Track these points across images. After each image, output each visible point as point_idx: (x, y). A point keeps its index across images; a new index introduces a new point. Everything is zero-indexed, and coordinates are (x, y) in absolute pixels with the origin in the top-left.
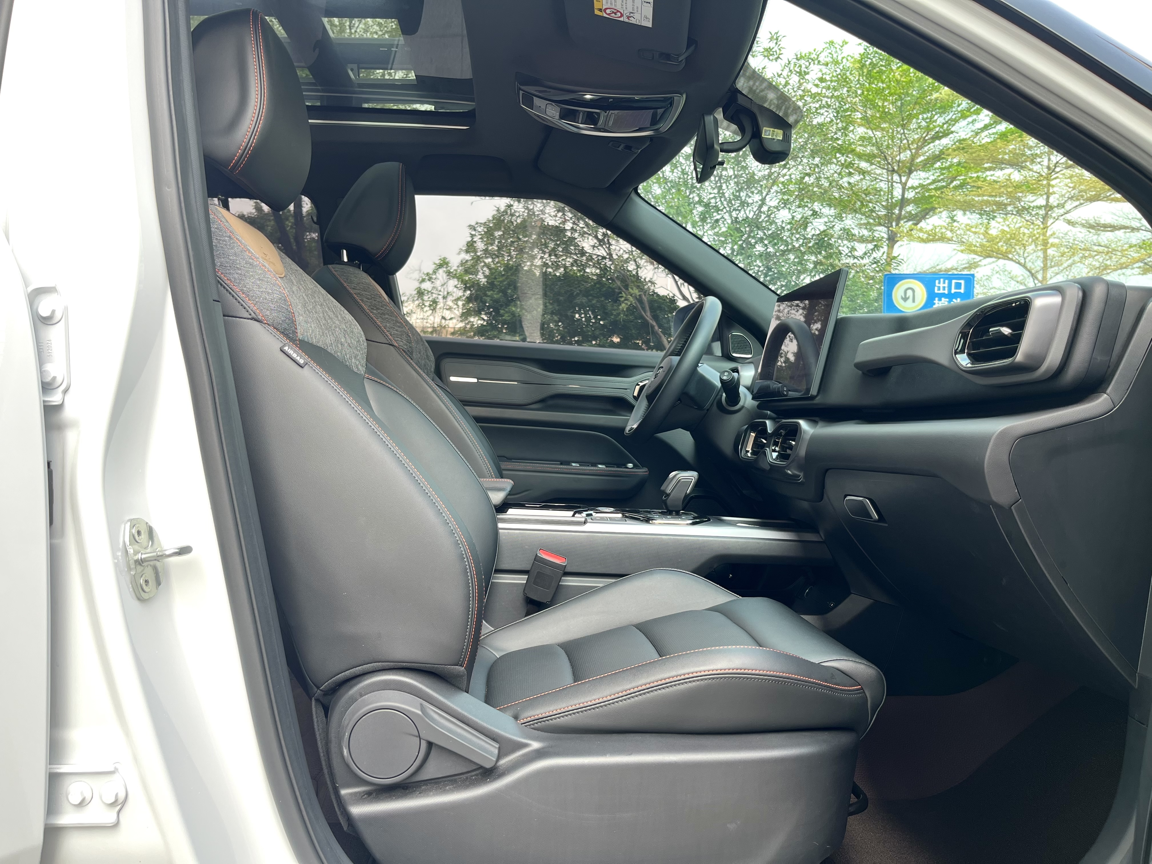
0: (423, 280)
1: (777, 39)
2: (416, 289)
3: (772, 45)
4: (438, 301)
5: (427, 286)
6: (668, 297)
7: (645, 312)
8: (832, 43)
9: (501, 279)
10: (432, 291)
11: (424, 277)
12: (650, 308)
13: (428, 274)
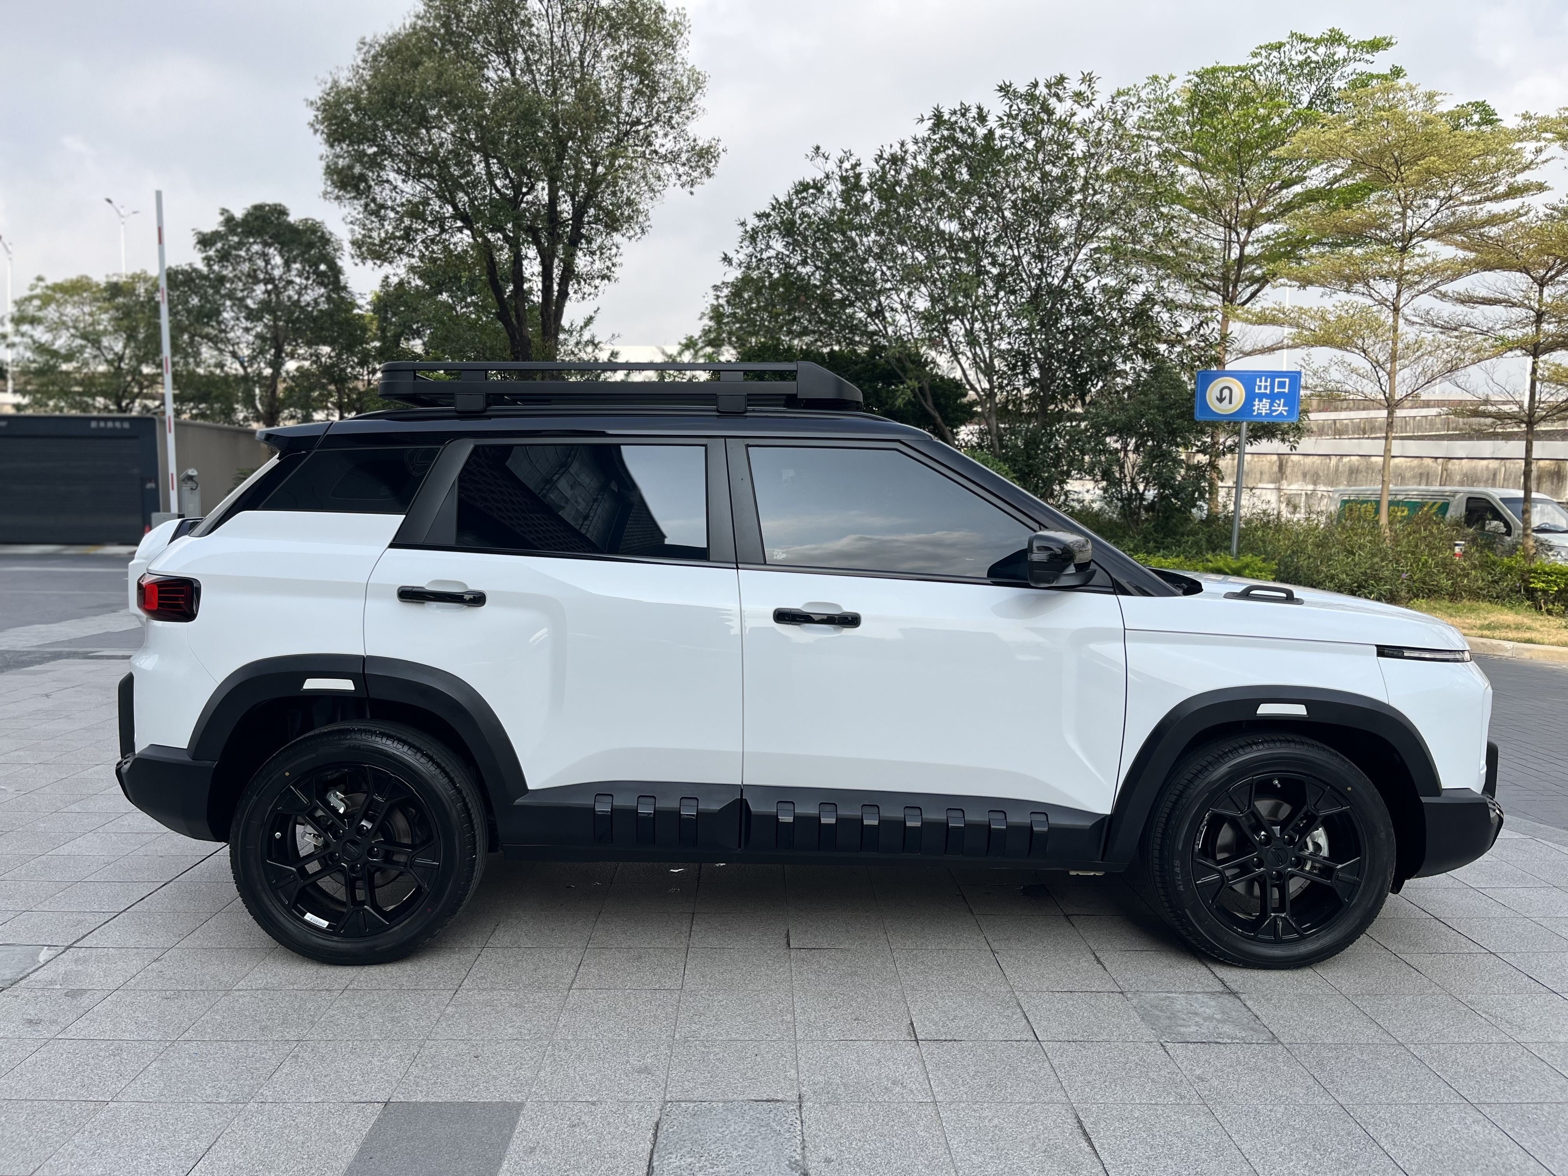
1: (1090, 80)
3: (1084, 88)
8: (1155, 78)
12: (932, 396)
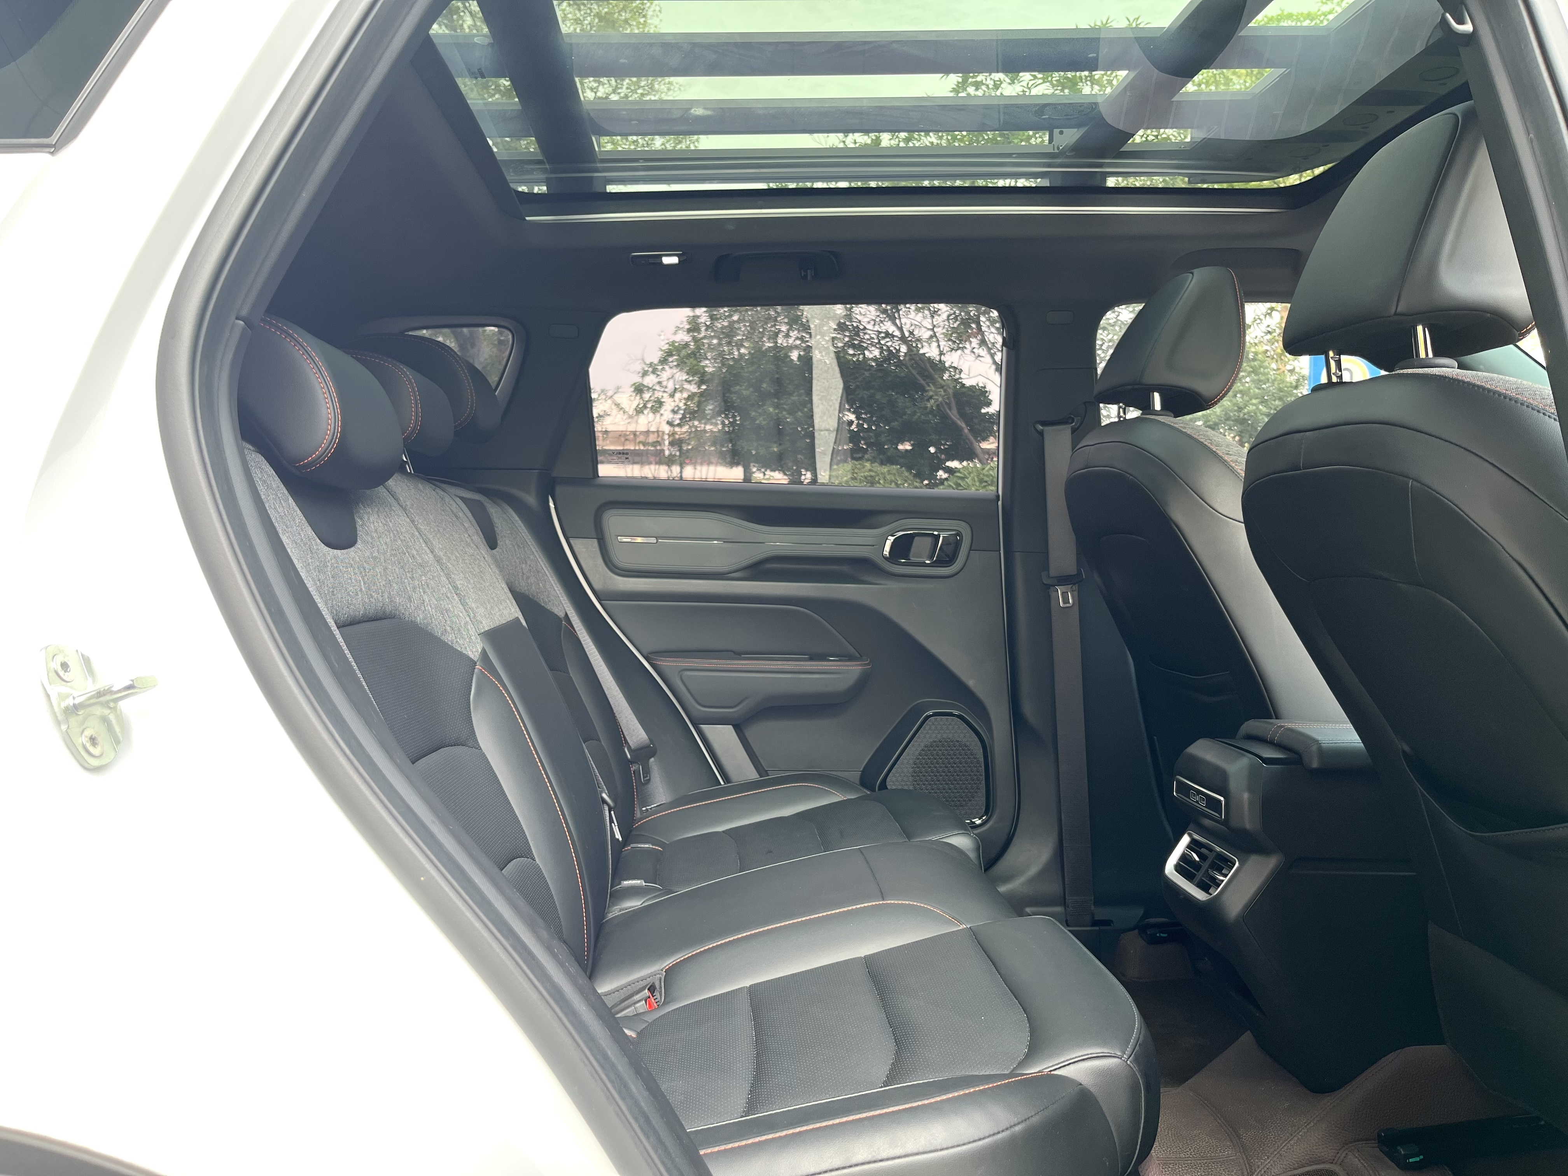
0: (645, 374)
2: (632, 385)
4: (662, 400)
5: (650, 380)
6: (977, 387)
7: (950, 409)
9: (750, 369)
10: (654, 388)
11: (646, 369)
12: (956, 403)
13: (651, 364)
